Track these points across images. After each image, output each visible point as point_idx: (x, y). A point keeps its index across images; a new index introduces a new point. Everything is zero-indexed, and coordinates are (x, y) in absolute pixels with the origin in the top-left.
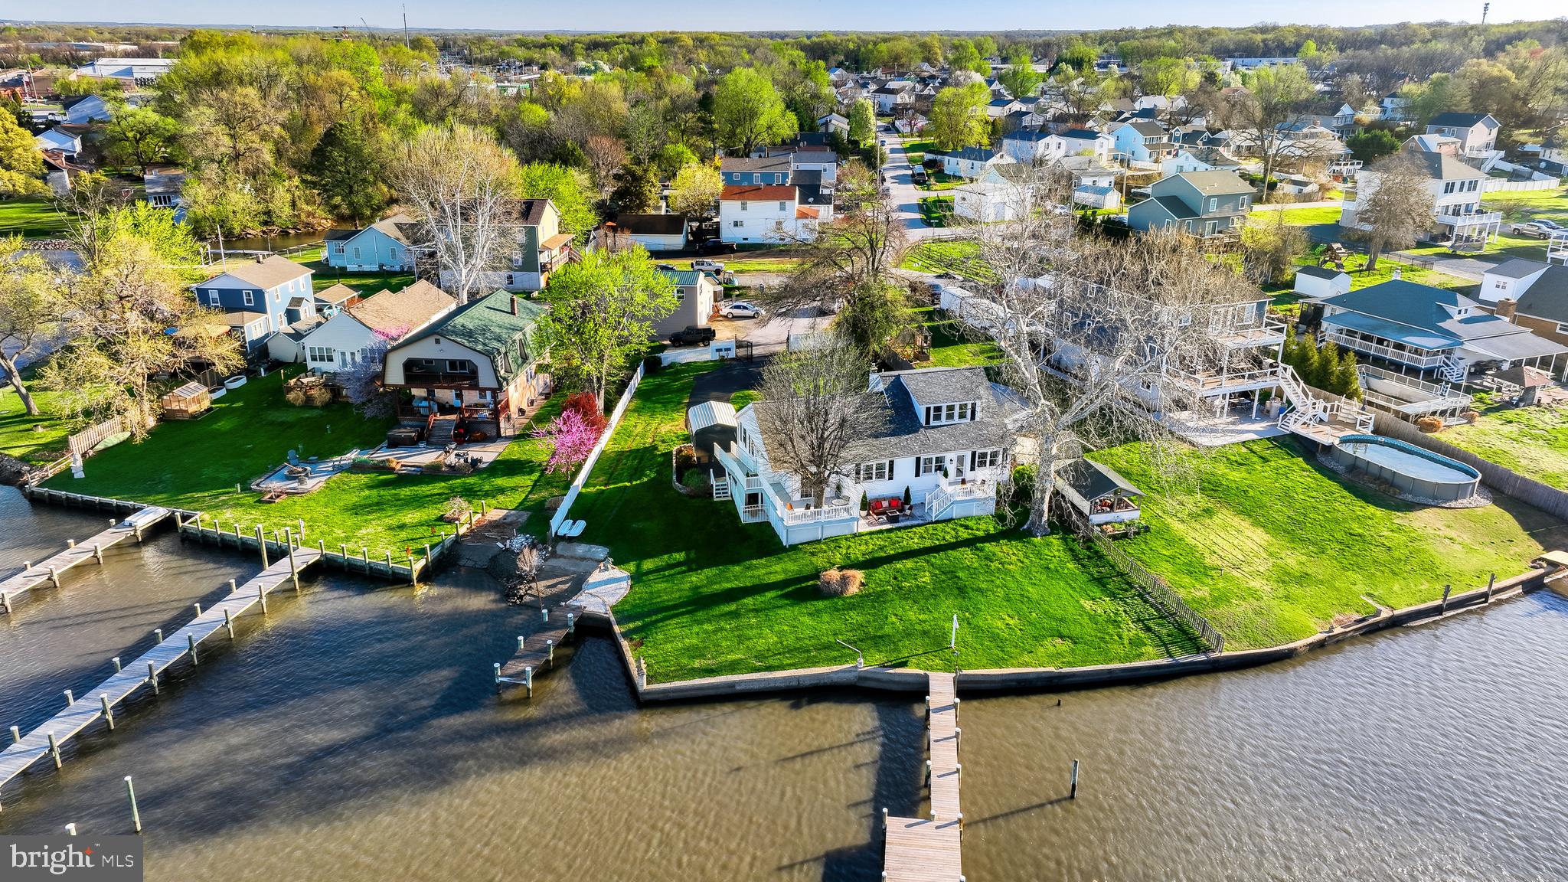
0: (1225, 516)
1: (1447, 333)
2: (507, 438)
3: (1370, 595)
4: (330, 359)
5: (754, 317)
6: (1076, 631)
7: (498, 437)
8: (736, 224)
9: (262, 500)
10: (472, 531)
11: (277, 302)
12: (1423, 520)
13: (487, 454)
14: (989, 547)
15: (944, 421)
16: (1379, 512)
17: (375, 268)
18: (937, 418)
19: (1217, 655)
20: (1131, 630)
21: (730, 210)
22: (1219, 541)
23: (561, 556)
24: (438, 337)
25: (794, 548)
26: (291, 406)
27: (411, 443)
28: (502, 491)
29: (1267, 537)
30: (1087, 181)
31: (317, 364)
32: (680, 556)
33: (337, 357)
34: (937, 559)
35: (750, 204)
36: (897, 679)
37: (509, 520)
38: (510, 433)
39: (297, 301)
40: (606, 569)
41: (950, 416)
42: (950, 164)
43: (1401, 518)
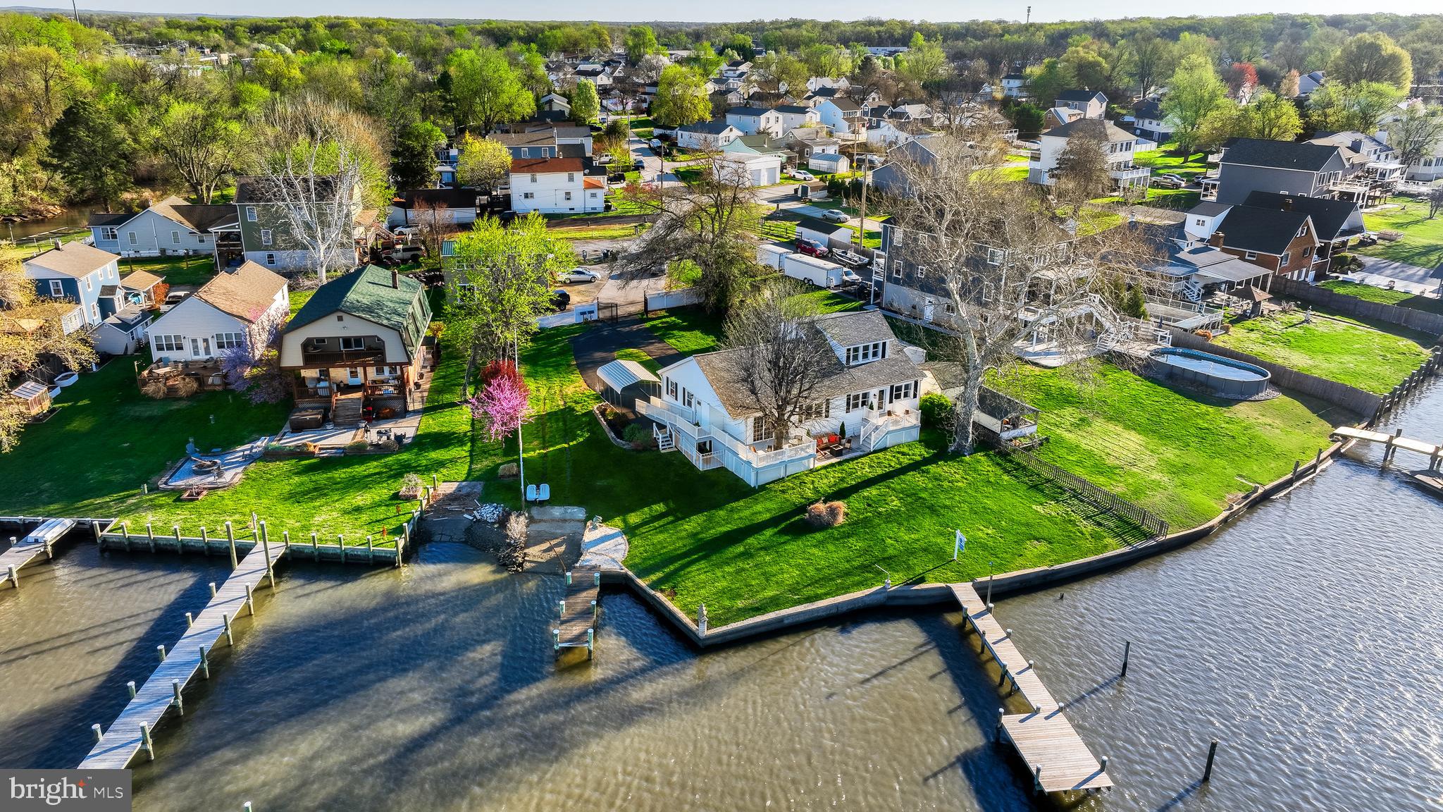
0: (1099, 424)
1: (1184, 263)
2: (416, 412)
3: (1240, 476)
4: (180, 348)
5: (590, 282)
6: (1045, 533)
7: (404, 413)
9: (179, 497)
10: (431, 506)
11: (89, 292)
12: (1242, 410)
13: (407, 428)
14: (932, 468)
15: (861, 360)
16: (1211, 410)
17: (155, 253)
18: (856, 358)
19: (1162, 539)
20: (1087, 527)
21: (519, 184)
22: (1108, 444)
23: (540, 521)
24: (340, 314)
25: (763, 488)
26: (149, 399)
27: (317, 426)
28: (441, 464)
30: (817, 150)
31: (165, 354)
32: (659, 508)
33: (188, 345)
34: (895, 483)
35: (539, 176)
36: (923, 594)
37: (464, 492)
38: (418, 406)
39: (110, 290)
40: (595, 528)
41: (865, 356)
42: (683, 138)
43: (1227, 413)
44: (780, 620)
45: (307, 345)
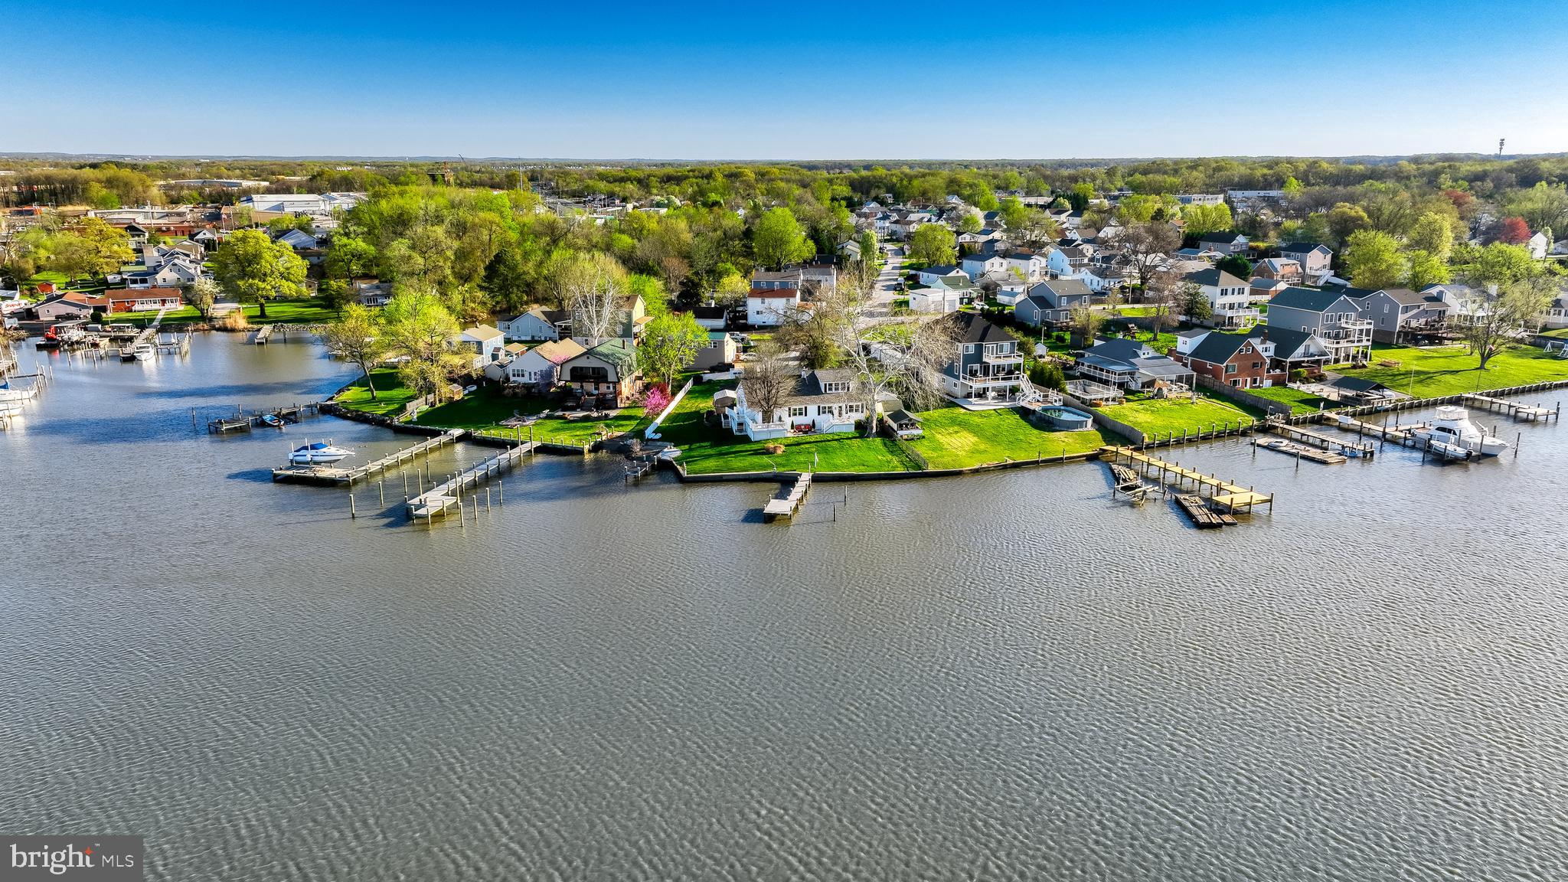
0: (964, 434)
1: (1131, 364)
2: (622, 408)
4: (523, 376)
7: (617, 408)
8: (758, 313)
9: (506, 426)
10: (609, 438)
11: (488, 350)
13: (613, 413)
14: (846, 441)
15: (833, 390)
17: (529, 338)
18: (830, 389)
19: (926, 472)
20: (893, 463)
21: (754, 305)
22: (955, 441)
23: (651, 445)
24: (590, 356)
25: (756, 441)
26: (505, 396)
27: (573, 409)
28: (622, 426)
29: (976, 439)
31: (516, 378)
32: (705, 444)
33: (528, 374)
34: (820, 444)
35: (767, 300)
36: (788, 475)
37: (626, 435)
38: (623, 405)
39: (498, 349)
40: (671, 448)
41: (837, 389)
43: (1046, 435)
44: (721, 476)
45: (574, 370)
